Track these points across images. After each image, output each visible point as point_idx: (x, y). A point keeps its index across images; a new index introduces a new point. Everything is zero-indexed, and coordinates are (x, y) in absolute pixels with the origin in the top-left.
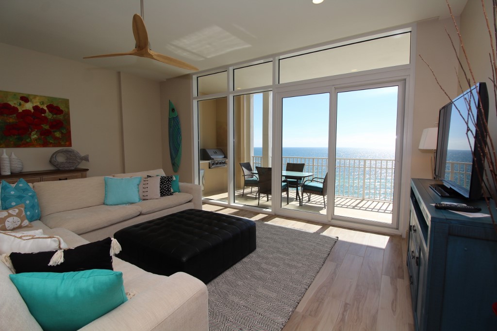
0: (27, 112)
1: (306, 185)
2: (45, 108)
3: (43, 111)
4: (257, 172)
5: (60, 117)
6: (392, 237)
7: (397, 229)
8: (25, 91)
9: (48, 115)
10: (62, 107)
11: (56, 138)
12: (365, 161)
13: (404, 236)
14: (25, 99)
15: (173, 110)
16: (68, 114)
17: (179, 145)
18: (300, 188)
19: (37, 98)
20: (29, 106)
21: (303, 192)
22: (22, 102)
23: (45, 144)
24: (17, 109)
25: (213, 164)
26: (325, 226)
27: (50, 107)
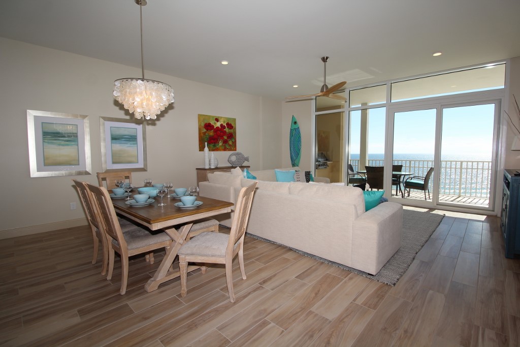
0: (218, 128)
1: (409, 182)
2: (226, 125)
3: (224, 127)
4: (365, 171)
5: (232, 131)
6: (489, 216)
7: (493, 211)
8: (217, 115)
9: (227, 130)
10: (233, 125)
11: (230, 145)
12: (462, 162)
13: (499, 215)
14: (217, 120)
15: (295, 123)
16: (235, 129)
17: (299, 150)
18: (401, 184)
19: (222, 119)
20: (218, 125)
21: (406, 187)
22: (216, 122)
23: (225, 149)
24: (213, 126)
25: (319, 165)
26: (432, 209)
27: (228, 124)
